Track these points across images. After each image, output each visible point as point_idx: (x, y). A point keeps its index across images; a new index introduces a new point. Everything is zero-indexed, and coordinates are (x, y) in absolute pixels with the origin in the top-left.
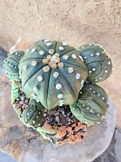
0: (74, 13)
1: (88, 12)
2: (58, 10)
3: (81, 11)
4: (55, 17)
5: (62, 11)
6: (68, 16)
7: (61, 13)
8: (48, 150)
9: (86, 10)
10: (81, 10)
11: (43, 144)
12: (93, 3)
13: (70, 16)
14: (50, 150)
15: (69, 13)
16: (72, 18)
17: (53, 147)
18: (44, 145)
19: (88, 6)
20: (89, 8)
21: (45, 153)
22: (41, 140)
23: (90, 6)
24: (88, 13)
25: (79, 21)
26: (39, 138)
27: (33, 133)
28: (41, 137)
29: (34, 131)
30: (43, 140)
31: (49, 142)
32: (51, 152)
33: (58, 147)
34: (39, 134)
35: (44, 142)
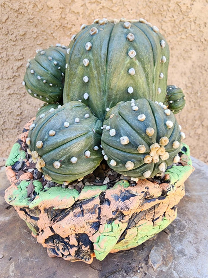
0: (30, 104)
2: (3, 115)
4: (3, 130)
5: (10, 113)
6: (23, 114)
7: (10, 116)
8: (191, 270)
11: (172, 273)
15: (21, 108)
16: (31, 112)
17: (190, 257)
18: (174, 272)
22: (159, 269)
26: (153, 269)
27: (132, 276)
28: (154, 263)
29: (130, 269)
30: (163, 264)
31: (174, 256)
32: (198, 267)
33: (195, 247)
34: (143, 265)
35: (169, 266)
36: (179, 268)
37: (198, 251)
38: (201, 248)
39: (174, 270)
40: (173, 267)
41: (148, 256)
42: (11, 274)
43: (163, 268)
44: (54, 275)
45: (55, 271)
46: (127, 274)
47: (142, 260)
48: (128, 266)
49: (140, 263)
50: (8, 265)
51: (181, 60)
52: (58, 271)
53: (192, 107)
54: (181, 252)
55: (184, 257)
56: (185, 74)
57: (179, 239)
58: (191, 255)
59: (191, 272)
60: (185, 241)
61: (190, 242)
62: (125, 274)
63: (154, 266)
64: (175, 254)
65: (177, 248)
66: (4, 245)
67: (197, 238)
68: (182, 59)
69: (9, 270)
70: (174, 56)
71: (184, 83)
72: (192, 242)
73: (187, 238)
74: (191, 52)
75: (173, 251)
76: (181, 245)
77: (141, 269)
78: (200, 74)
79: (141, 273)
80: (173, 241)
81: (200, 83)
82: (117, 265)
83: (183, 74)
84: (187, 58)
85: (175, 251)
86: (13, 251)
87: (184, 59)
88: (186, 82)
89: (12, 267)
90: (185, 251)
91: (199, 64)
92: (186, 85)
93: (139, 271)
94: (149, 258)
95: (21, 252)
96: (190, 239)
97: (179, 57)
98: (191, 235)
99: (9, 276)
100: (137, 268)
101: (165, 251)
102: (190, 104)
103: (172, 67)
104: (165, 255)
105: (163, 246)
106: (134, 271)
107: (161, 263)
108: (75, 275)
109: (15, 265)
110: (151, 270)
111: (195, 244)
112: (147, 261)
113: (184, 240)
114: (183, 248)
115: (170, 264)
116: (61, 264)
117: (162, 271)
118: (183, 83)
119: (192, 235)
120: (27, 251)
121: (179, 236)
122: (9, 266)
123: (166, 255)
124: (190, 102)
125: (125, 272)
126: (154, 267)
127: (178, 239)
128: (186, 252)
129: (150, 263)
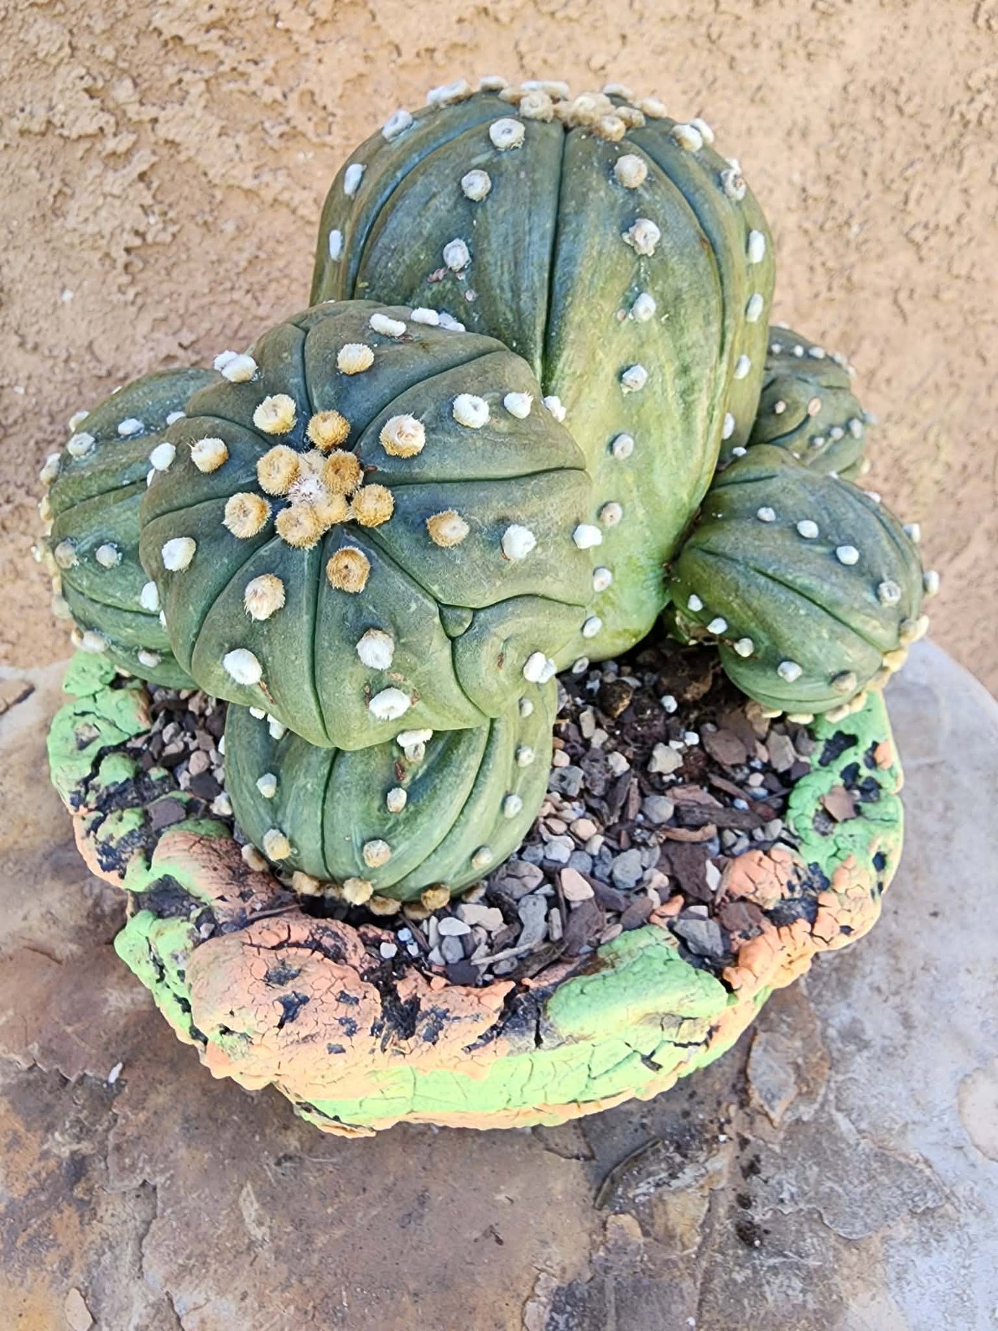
0: (36, 348)
1: (122, 258)
3: (68, 295)
8: (892, 1098)
9: (97, 266)
10: (63, 289)
11: (832, 1122)
12: (107, 189)
13: (21, 390)
14: (899, 1088)
16: (48, 388)
17: (883, 1048)
18: (839, 1117)
19: (91, 228)
20: (106, 233)
21: (910, 1136)
22: (789, 1118)
23: (103, 213)
24: (126, 267)
25: (109, 374)
26: (771, 1121)
27: (702, 1159)
28: (772, 1097)
29: (692, 1136)
30: (800, 1094)
31: (830, 1052)
32: (914, 1084)
33: (896, 1007)
34: (733, 1109)
35: (820, 1099)
36: (854, 1098)
37: (906, 1021)
38: (917, 1010)
39: (839, 1109)
40: (831, 1097)
41: (743, 1072)
42: (258, 1233)
43: (802, 1108)
44: (422, 1204)
45: (420, 1188)
46: (685, 1156)
47: (726, 1090)
48: (684, 1122)
49: (719, 1104)
50: (229, 1197)
51: (797, 63)
52: (434, 1188)
53: (816, 296)
54: (853, 1035)
55: (865, 1054)
56: (804, 135)
57: (839, 981)
58: (887, 1042)
59: (894, 1105)
60: (860, 988)
61: (879, 990)
62: (678, 1159)
63: (772, 1108)
64: (833, 1046)
65: (835, 1021)
66: (176, 1116)
67: (899, 971)
68: (802, 53)
69: (240, 1219)
70: (765, 44)
71: (797, 178)
72: (884, 987)
73: (864, 977)
74: (844, 19)
75: (824, 1036)
76: (849, 1006)
77: (727, 1128)
78: (873, 130)
79: (731, 1144)
80: (820, 995)
81: (865, 174)
82: (643, 1126)
83: (796, 136)
84: (825, 48)
85: (832, 1032)
86: (228, 1135)
87: (809, 55)
88: (803, 173)
89: (250, 1208)
90: (863, 1030)
91: (874, 77)
92: (804, 190)
93: (722, 1138)
94: (747, 1081)
95: (263, 1135)
96: (878, 978)
97: (789, 44)
98: (878, 959)
99: (252, 1242)
100: (715, 1127)
101: (798, 1044)
102: (810, 281)
103: (753, 101)
104: (800, 1061)
105: (789, 1026)
106: (707, 1141)
107: (792, 1092)
108: (498, 1191)
109: (260, 1195)
110: (761, 1125)
111: (896, 993)
112: (745, 1091)
113: (856, 983)
114: (858, 1015)
115: (822, 1091)
116: (435, 1159)
117: (798, 1121)
118: (791, 182)
119: (881, 960)
120: (286, 1128)
121: (836, 970)
122: (236, 1202)
123: (805, 1057)
124: (812, 269)
125: (678, 1148)
126: (772, 1115)
127: (834, 984)
128: (870, 1033)
129: (756, 1099)
